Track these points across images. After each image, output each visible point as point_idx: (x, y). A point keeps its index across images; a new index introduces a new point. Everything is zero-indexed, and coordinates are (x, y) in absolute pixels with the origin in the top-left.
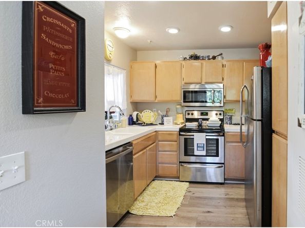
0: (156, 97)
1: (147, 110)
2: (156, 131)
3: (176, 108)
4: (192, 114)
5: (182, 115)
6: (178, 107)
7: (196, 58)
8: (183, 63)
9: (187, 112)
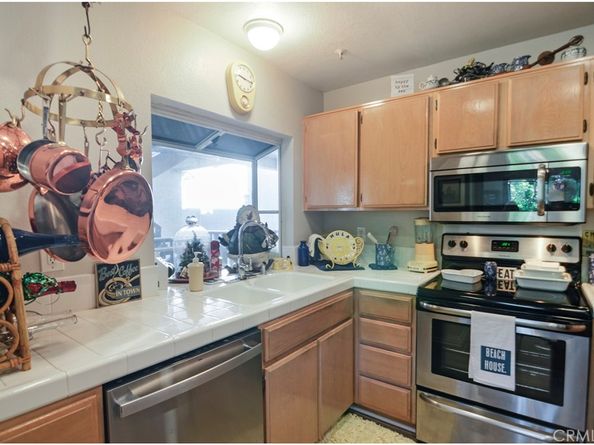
0: (359, 198)
1: (341, 232)
2: (353, 289)
3: (416, 227)
4: (464, 245)
5: (432, 245)
6: (420, 223)
7: (477, 72)
8: (437, 96)
9: (447, 239)
